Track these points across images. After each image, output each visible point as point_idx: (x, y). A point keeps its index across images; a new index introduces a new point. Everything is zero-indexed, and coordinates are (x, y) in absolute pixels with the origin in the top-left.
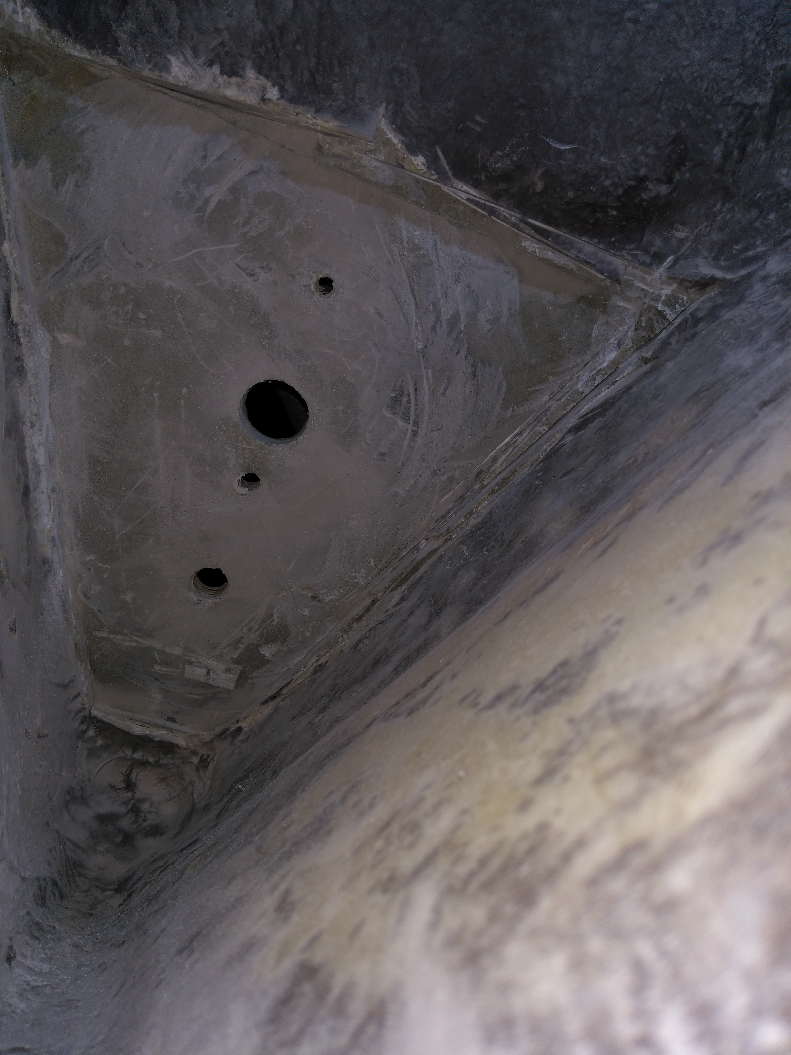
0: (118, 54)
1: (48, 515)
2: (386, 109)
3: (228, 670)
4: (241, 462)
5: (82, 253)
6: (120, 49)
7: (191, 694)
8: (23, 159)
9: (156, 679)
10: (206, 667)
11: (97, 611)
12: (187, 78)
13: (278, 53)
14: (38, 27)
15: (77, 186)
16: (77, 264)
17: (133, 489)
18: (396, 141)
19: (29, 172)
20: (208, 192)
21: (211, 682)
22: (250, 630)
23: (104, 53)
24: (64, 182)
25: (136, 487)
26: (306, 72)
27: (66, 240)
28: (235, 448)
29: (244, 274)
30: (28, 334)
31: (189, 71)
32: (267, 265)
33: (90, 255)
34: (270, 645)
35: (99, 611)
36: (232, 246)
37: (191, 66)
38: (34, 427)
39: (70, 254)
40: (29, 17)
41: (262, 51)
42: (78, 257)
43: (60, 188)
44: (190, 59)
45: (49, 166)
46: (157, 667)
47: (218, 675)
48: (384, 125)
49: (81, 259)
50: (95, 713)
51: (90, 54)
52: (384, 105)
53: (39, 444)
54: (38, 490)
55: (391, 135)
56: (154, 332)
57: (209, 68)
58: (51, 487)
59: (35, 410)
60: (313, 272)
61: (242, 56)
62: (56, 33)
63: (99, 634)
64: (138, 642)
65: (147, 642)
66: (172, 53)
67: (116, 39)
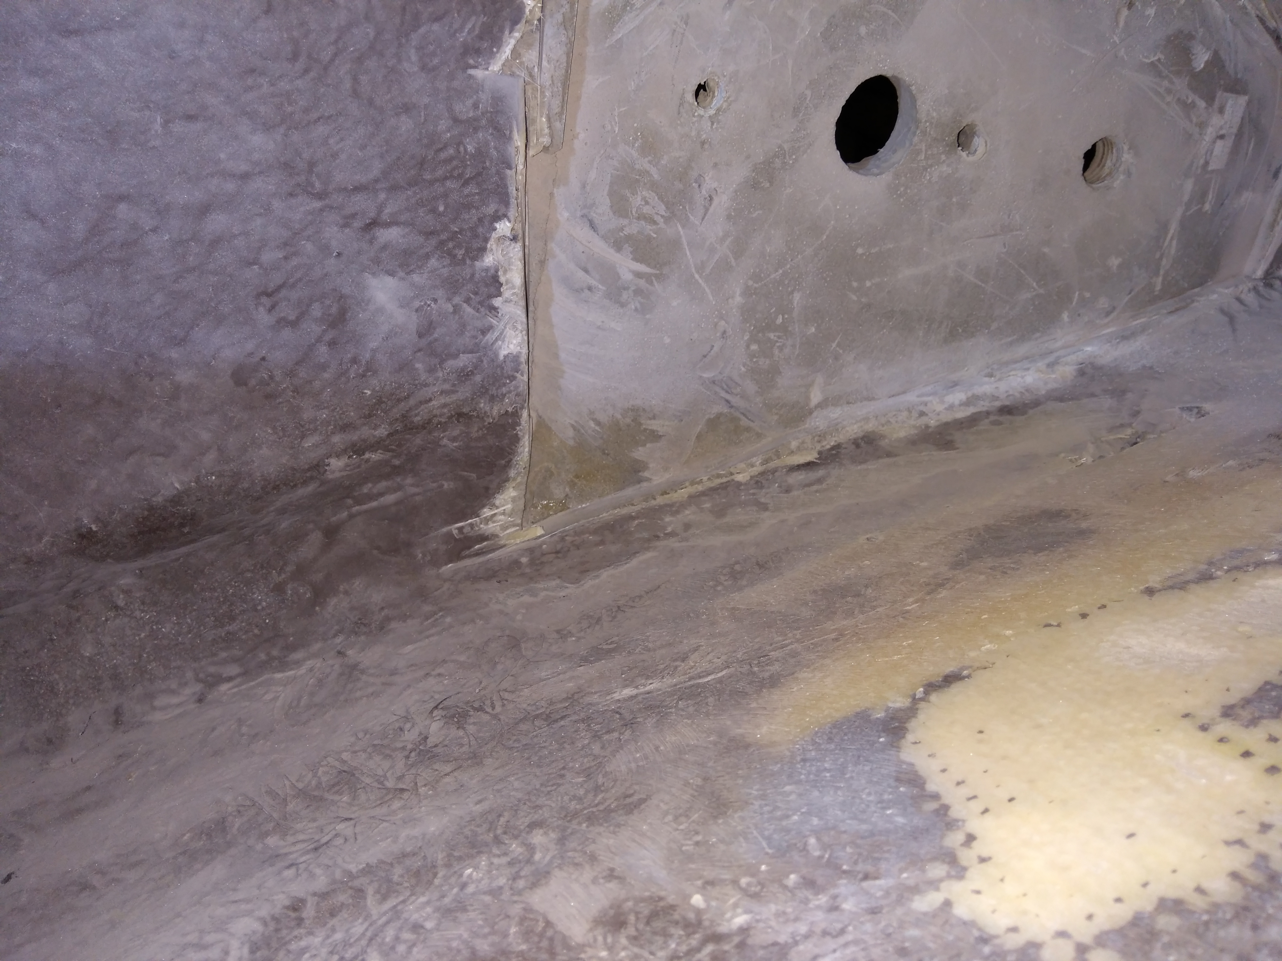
0: (517, 411)
1: (1022, 377)
2: (475, 67)
3: (1221, 111)
4: (943, 157)
5: (722, 397)
6: (510, 410)
7: (1247, 154)
8: (640, 474)
9: (1222, 204)
10: (1214, 142)
11: (1130, 296)
12: (517, 333)
13: (456, 232)
14: (511, 490)
15: (654, 418)
16: (735, 400)
17: (983, 285)
18: (512, 42)
19: (651, 465)
20: (627, 276)
21: (1235, 130)
22: (1169, 91)
23: (519, 424)
24: (653, 431)
25: (980, 283)
26: (466, 191)
27: (712, 417)
28: (927, 169)
29: (711, 209)
30: (822, 436)
31: (509, 332)
32: (696, 182)
33: (723, 389)
34: (1194, 57)
35: (1130, 294)
36: (682, 233)
37: (503, 330)
38: (924, 412)
39: (726, 410)
40: (504, 499)
41: (460, 253)
42: (728, 401)
43: (660, 434)
44: (496, 334)
45: (640, 448)
46: (1207, 207)
47: (1226, 123)
48: (495, 67)
49: (728, 397)
50: (1260, 273)
51: (523, 436)
52: (472, 72)
53: (942, 402)
54: (996, 395)
55: (507, 51)
56: (796, 302)
57: (499, 310)
58: (987, 379)
59: (905, 414)
60: (694, 116)
61: (473, 275)
62: (512, 473)
63: (1158, 287)
64: (1172, 239)
65: (1174, 227)
66: (496, 355)
67: (501, 416)
